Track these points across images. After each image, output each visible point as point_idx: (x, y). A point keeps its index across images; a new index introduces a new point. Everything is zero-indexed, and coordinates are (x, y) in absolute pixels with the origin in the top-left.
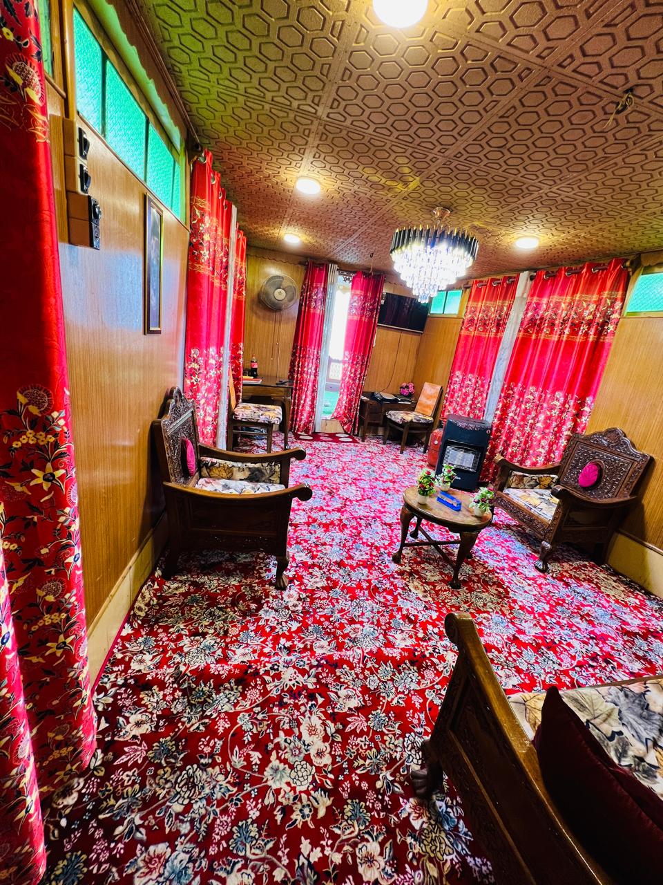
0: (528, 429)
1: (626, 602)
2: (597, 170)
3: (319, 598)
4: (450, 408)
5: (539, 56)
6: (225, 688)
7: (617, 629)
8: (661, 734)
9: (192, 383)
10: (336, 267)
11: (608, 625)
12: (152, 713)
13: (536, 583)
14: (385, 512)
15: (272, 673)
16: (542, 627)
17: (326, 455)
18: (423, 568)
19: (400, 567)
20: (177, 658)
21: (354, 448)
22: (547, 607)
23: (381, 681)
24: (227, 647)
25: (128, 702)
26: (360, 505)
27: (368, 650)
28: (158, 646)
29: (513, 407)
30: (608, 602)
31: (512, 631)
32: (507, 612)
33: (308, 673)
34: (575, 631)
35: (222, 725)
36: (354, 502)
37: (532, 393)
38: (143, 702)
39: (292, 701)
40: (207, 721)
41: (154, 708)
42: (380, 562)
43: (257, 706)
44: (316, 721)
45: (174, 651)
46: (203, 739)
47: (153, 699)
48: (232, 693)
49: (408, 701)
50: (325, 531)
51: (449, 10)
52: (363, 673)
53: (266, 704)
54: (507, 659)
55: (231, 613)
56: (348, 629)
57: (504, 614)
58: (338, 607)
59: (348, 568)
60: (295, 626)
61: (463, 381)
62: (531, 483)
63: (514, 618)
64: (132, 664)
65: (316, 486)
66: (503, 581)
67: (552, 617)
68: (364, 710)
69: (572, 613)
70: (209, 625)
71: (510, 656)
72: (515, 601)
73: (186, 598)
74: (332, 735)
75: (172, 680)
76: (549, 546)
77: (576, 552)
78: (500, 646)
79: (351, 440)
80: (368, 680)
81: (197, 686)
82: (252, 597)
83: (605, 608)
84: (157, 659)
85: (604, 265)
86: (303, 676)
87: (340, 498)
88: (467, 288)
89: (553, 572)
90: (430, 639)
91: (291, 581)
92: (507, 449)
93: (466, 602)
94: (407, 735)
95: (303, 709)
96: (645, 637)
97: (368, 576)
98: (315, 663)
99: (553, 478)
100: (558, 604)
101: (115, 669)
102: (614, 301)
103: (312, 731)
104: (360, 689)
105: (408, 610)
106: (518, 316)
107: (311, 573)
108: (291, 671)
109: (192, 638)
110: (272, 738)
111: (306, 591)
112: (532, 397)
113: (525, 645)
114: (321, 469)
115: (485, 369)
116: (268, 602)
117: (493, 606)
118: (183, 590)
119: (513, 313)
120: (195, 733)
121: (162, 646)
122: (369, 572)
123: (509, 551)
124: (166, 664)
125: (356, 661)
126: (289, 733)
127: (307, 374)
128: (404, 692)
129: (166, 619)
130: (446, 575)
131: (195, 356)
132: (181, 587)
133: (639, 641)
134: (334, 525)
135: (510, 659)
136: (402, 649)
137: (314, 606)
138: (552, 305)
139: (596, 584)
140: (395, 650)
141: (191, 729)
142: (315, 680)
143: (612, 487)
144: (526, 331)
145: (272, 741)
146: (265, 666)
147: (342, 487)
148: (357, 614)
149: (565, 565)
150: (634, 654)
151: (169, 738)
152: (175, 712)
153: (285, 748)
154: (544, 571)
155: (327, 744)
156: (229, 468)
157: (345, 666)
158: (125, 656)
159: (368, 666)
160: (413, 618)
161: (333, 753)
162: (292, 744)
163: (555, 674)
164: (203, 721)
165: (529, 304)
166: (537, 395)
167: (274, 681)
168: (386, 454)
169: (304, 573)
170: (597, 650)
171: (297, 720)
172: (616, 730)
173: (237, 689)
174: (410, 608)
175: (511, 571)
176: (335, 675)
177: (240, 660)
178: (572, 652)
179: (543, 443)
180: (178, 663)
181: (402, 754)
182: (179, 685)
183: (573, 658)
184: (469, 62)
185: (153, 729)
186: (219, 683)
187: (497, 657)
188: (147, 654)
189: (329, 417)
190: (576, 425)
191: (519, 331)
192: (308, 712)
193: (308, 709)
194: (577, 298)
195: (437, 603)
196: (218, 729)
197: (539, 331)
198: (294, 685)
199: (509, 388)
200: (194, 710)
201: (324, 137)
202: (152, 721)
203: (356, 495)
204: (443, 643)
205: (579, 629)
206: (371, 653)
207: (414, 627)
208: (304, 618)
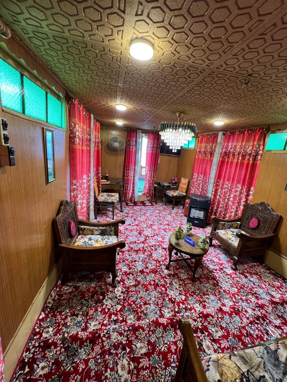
0: (226, 200)
1: (273, 285)
2: (243, 100)
3: (131, 291)
4: (193, 189)
5: (207, 66)
6: (85, 346)
7: (269, 300)
8: (284, 376)
9: (74, 194)
10: (140, 131)
11: (265, 299)
12: (49, 362)
13: (231, 277)
14: (164, 242)
15: (107, 336)
16: (234, 302)
17: (139, 213)
18: (180, 272)
19: (169, 272)
20: (64, 329)
21: (152, 208)
22: (236, 290)
23: (157, 337)
24: (87, 322)
25: (39, 356)
26: (153, 239)
27: (152, 320)
28: (56, 323)
29: (220, 190)
30: (265, 285)
31: (219, 305)
32: (217, 294)
33: (123, 334)
34: (249, 303)
35: (82, 367)
36: (150, 238)
37: (227, 184)
38: (46, 356)
39: (114, 352)
40: (74, 365)
41: (51, 359)
42: (160, 269)
43: (98, 355)
44: (125, 362)
45: (63, 325)
46: (72, 376)
47: (51, 354)
48: (87, 348)
49: (169, 348)
50: (136, 254)
51: (164, 53)
52: (148, 333)
53: (103, 353)
54: (217, 322)
55: (91, 302)
56: (144, 308)
57: (216, 296)
58: (140, 295)
59: (145, 274)
60: (119, 307)
61: (198, 178)
62: (228, 226)
63: (221, 297)
64: (43, 334)
65: (134, 229)
66: (216, 277)
67: (238, 295)
68: (148, 355)
69: (248, 292)
70: (80, 310)
71: (218, 319)
72: (221, 288)
73: (71, 295)
74: (132, 370)
75: (60, 342)
76: (237, 258)
77: (251, 258)
78: (213, 314)
79: (150, 204)
80: (151, 337)
81: (72, 345)
82: (101, 292)
83: (264, 289)
84: (55, 331)
85: (254, 129)
86: (121, 337)
87: (144, 236)
88: (197, 137)
89: (240, 270)
90: (181, 312)
91: (119, 283)
92: (218, 209)
93: (198, 290)
94: (168, 368)
95: (119, 355)
96: (282, 305)
97: (154, 278)
98: (127, 329)
99: (238, 224)
100: (241, 288)
101: (35, 338)
102: (260, 146)
103: (123, 368)
104: (147, 342)
105: (171, 295)
106: (219, 150)
107: (128, 278)
108: (116, 334)
109: (72, 317)
110: (104, 373)
111: (125, 287)
112: (227, 186)
113: (225, 313)
114: (136, 220)
115: (207, 173)
116: (108, 295)
117: (211, 291)
118: (70, 290)
119: (217, 150)
120: (68, 372)
121: (58, 323)
122: (155, 276)
123: (220, 260)
124: (59, 333)
125: (146, 326)
126: (112, 370)
127: (130, 177)
128: (167, 343)
129: (61, 307)
130: (190, 275)
131: (75, 183)
132: (69, 289)
133: (280, 307)
134: (140, 250)
135: (218, 321)
136: (168, 319)
137: (128, 296)
138: (233, 146)
139: (260, 276)
140: (164, 319)
141: (67, 370)
142: (126, 339)
143: (264, 229)
144: (223, 157)
145: (104, 375)
146: (104, 332)
147: (145, 229)
148: (148, 299)
149: (245, 266)
150: (277, 315)
151: (56, 376)
152: (60, 361)
153: (110, 378)
154: (235, 270)
155: (129, 375)
156: (91, 230)
157: (140, 330)
158: (40, 330)
159: (151, 329)
160: (173, 300)
161: (132, 380)
162: (113, 376)
163: (239, 329)
164: (73, 365)
165: (223, 146)
166: (229, 185)
167: (107, 340)
168: (166, 211)
169: (125, 278)
170: (259, 313)
171: (116, 362)
172: (262, 375)
173: (90, 346)
174: (173, 295)
175: (220, 271)
176: (136, 335)
177: (93, 329)
178: (247, 315)
179: (233, 207)
180: (64, 332)
181: (165, 380)
182: (64, 345)
183: (248, 318)
184: (178, 68)
185: (49, 371)
186: (82, 342)
187: (212, 320)
188: (51, 327)
189: (141, 194)
190: (247, 200)
191: (220, 157)
192: (122, 357)
193: (122, 355)
194: (244, 144)
195: (185, 291)
196: (79, 369)
197: (229, 158)
198: (116, 342)
199: (217, 182)
200: (69, 359)
201: (123, 92)
202: (49, 366)
203: (151, 234)
204: (187, 314)
205: (251, 302)
206: (153, 321)
207: (174, 305)
208: (124, 303)
